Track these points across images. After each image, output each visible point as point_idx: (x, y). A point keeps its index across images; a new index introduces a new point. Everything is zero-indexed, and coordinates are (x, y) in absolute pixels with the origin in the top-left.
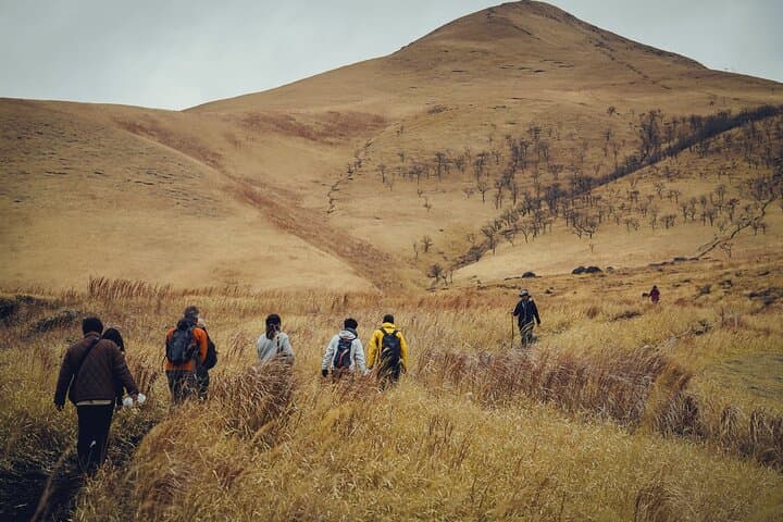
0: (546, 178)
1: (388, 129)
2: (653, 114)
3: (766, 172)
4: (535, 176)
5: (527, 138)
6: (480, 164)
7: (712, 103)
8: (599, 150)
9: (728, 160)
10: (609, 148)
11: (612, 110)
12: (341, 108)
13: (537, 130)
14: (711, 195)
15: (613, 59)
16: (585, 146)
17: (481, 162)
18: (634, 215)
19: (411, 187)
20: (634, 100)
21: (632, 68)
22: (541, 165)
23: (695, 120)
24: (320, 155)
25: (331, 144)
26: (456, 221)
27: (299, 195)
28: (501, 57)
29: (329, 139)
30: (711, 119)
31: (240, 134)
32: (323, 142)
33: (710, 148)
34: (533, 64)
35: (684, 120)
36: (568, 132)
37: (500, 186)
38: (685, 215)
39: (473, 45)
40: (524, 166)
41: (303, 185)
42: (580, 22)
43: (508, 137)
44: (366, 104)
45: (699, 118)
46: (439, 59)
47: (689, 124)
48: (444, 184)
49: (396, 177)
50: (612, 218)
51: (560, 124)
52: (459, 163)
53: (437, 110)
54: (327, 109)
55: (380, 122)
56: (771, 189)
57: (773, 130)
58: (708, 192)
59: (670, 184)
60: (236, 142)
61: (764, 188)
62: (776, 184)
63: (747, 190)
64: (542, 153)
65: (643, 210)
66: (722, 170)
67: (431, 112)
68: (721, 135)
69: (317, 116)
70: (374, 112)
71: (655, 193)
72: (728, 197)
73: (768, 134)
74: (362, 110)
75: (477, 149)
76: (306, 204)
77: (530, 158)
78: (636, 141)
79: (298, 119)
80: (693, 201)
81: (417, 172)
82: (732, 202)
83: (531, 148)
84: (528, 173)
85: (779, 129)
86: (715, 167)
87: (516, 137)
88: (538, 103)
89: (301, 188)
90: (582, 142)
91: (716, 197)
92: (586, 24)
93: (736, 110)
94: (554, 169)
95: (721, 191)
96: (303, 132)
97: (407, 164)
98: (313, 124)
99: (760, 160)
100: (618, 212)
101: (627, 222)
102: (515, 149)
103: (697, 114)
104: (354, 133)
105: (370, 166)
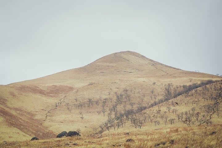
0: (129, 107)
1: (73, 91)
2: (169, 85)
3: (211, 102)
4: (125, 107)
5: (123, 93)
6: (104, 102)
7: (191, 81)
8: (149, 97)
9: (196, 98)
10: (153, 97)
11: (154, 83)
12: (57, 84)
13: (127, 91)
14: (189, 111)
15: (157, 68)
16: (144, 96)
17: (105, 102)
18: (159, 119)
19: (78, 111)
20: (163, 80)
21: (163, 71)
22: (127, 103)
23: (184, 86)
24: (46, 100)
25: (51, 96)
26: (92, 123)
27: (34, 114)
28: (118, 68)
29: (51, 95)
30: (190, 86)
31: (16, 92)
32: (48, 96)
33: (189, 94)
34: (129, 70)
35: (180, 87)
36: (138, 91)
37: (111, 110)
38: (179, 119)
39: (108, 64)
40: (121, 103)
41: (37, 111)
42: (147, 59)
43: (116, 93)
44: (68, 83)
45: (186, 86)
46: (96, 69)
47: (182, 88)
48: (91, 110)
49: (73, 108)
50: (149, 121)
51: (135, 88)
52: (97, 103)
53: (91, 84)
54: (52, 84)
55: (71, 89)
56: (213, 109)
57: (213, 87)
58: (188, 110)
59: (174, 108)
60: (14, 95)
61: (210, 108)
62: (215, 107)
63: (203, 109)
64: (128, 98)
65: (162, 117)
66: (194, 102)
67: (89, 85)
68: (194, 90)
69: (48, 87)
70: (69, 85)
71: (167, 111)
72: (196, 112)
73: (211, 89)
74: (65, 85)
75: (104, 97)
76: (36, 118)
77: (123, 100)
78: (163, 94)
79: (40, 88)
80: (182, 114)
81: (80, 106)
82: (198, 114)
83: (124, 96)
84: (122, 106)
85: (215, 87)
86: (191, 101)
87: (119, 93)
88: (128, 81)
89: (36, 112)
90: (143, 94)
91: (191, 112)
92: (149, 59)
93: (199, 83)
94: (132, 104)
95: (193, 109)
96: (41, 92)
97: (78, 103)
98: (46, 89)
99: (209, 98)
100: (152, 118)
101: (155, 122)
102: (118, 97)
103: (185, 84)
104: (61, 93)
105: (65, 104)
